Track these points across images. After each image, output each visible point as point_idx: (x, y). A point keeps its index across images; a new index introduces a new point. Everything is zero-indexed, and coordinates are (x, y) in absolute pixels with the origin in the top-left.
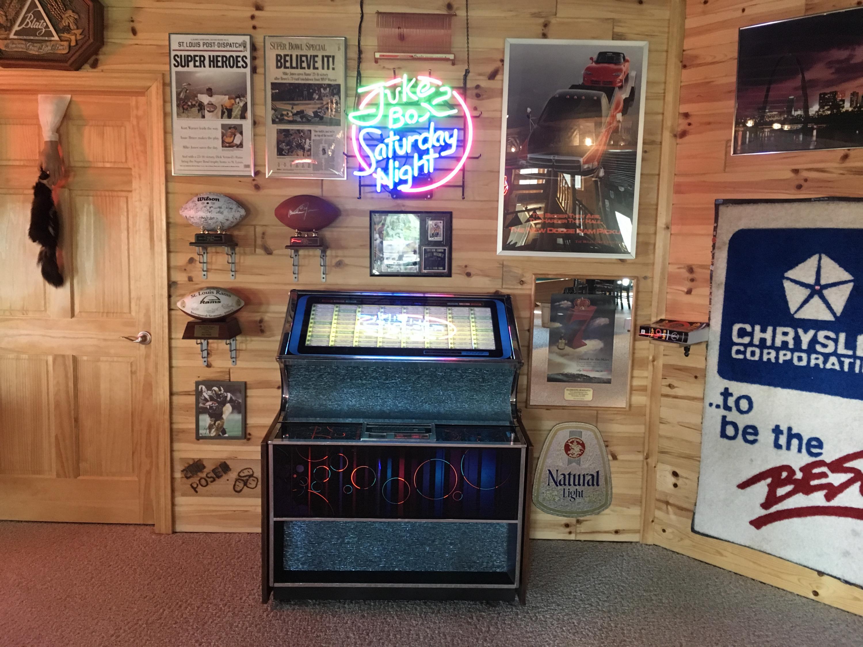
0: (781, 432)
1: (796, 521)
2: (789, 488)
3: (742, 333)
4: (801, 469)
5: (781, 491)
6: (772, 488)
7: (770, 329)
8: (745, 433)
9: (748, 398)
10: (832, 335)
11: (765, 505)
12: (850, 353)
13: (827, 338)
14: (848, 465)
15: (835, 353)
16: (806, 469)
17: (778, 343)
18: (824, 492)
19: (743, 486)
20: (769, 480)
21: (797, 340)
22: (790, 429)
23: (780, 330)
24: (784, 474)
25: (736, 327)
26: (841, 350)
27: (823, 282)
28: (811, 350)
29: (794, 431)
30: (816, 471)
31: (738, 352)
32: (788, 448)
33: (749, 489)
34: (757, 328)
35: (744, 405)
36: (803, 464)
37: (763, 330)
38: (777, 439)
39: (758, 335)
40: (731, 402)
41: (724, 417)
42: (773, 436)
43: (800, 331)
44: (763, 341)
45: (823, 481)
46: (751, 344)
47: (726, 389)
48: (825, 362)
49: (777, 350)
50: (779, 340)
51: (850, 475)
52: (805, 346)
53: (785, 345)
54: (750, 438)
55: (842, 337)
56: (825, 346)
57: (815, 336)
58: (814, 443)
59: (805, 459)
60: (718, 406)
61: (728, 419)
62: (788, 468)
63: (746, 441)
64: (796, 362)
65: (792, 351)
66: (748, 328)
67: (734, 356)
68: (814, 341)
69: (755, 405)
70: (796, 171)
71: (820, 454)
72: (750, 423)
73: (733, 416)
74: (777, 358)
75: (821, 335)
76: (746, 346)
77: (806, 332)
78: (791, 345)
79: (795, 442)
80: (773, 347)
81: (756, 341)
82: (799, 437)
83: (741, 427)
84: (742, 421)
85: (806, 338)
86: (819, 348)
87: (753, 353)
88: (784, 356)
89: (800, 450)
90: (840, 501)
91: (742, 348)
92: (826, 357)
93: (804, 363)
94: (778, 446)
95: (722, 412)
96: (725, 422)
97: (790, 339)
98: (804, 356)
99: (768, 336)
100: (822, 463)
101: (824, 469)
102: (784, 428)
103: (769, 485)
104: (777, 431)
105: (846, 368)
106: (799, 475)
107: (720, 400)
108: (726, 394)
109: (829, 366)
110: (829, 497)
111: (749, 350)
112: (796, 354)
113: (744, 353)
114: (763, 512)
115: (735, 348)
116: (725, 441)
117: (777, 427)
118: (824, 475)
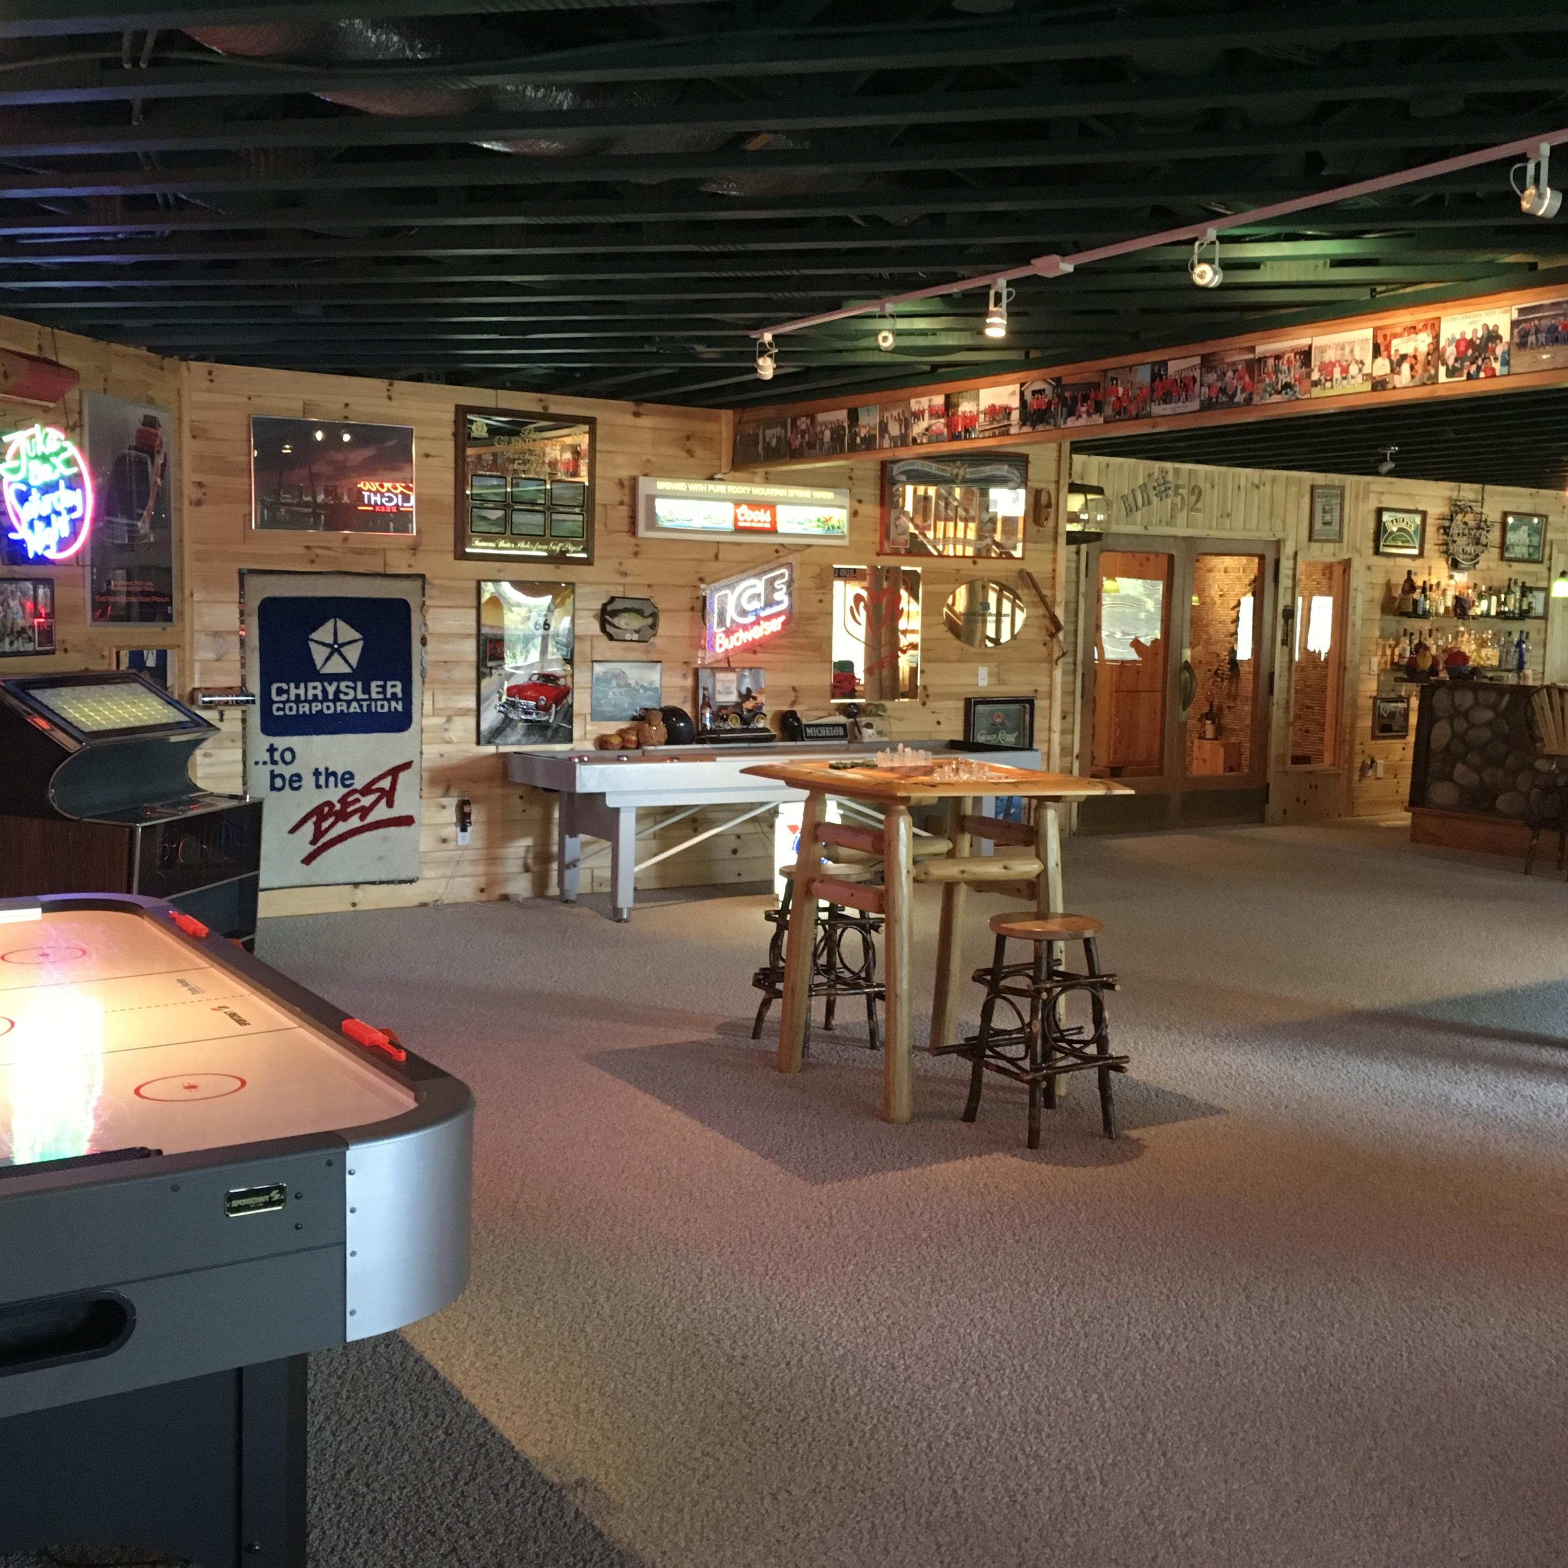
0: (320, 774)
1: (340, 846)
2: (331, 820)
3: (280, 692)
4: (339, 801)
5: (325, 825)
6: (317, 825)
7: (302, 685)
8: (291, 781)
9: (291, 750)
10: (351, 684)
11: (313, 842)
12: (366, 697)
13: (348, 687)
14: (374, 787)
15: (355, 699)
16: (343, 800)
17: (310, 697)
18: (358, 815)
19: (293, 831)
20: (314, 819)
21: (325, 691)
22: (327, 769)
23: (310, 685)
24: (326, 809)
25: (274, 687)
26: (360, 695)
27: (340, 641)
28: (336, 699)
29: (331, 770)
30: (351, 799)
31: (279, 709)
32: (327, 786)
33: (298, 833)
34: (292, 685)
35: (288, 756)
36: (340, 796)
37: (297, 687)
38: (317, 780)
39: (293, 692)
40: (277, 756)
41: (272, 772)
42: (314, 778)
43: (326, 684)
44: (298, 696)
45: (357, 806)
46: (288, 701)
47: (272, 745)
48: (348, 708)
49: (310, 702)
50: (311, 693)
51: (377, 794)
52: (331, 697)
53: (315, 696)
54: (296, 785)
55: (359, 685)
56: (346, 694)
57: (338, 686)
58: (347, 776)
59: (342, 791)
60: (265, 763)
61: (276, 772)
62: (329, 804)
63: (293, 789)
64: (326, 711)
65: (322, 702)
66: (285, 686)
67: (275, 713)
68: (338, 691)
69: (297, 755)
70: (308, 548)
71: (352, 784)
72: (294, 772)
73: (280, 769)
74: (310, 709)
75: (343, 685)
76: (284, 703)
77: (330, 684)
78: (320, 698)
79: (332, 779)
80: (306, 701)
81: (293, 698)
82: (334, 774)
83: (287, 777)
84: (287, 771)
85: (331, 690)
86: (342, 696)
87: (291, 709)
88: (316, 707)
89: (336, 786)
90: (371, 818)
91: (281, 706)
92: (349, 703)
93: (331, 711)
94: (318, 786)
95: (270, 767)
96: (273, 776)
97: (319, 692)
98: (331, 704)
99: (301, 691)
100: (355, 791)
101: (357, 796)
102: (322, 770)
103: (315, 823)
104: (317, 773)
105: (365, 710)
106: (338, 807)
107: (266, 757)
108: (272, 749)
109: (352, 710)
110: (362, 818)
111: (287, 706)
112: (325, 704)
113: (283, 709)
114: (313, 848)
115: (275, 706)
116: (275, 793)
117: (317, 770)
118: (357, 800)
